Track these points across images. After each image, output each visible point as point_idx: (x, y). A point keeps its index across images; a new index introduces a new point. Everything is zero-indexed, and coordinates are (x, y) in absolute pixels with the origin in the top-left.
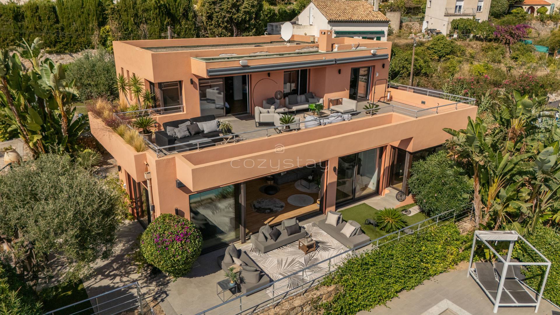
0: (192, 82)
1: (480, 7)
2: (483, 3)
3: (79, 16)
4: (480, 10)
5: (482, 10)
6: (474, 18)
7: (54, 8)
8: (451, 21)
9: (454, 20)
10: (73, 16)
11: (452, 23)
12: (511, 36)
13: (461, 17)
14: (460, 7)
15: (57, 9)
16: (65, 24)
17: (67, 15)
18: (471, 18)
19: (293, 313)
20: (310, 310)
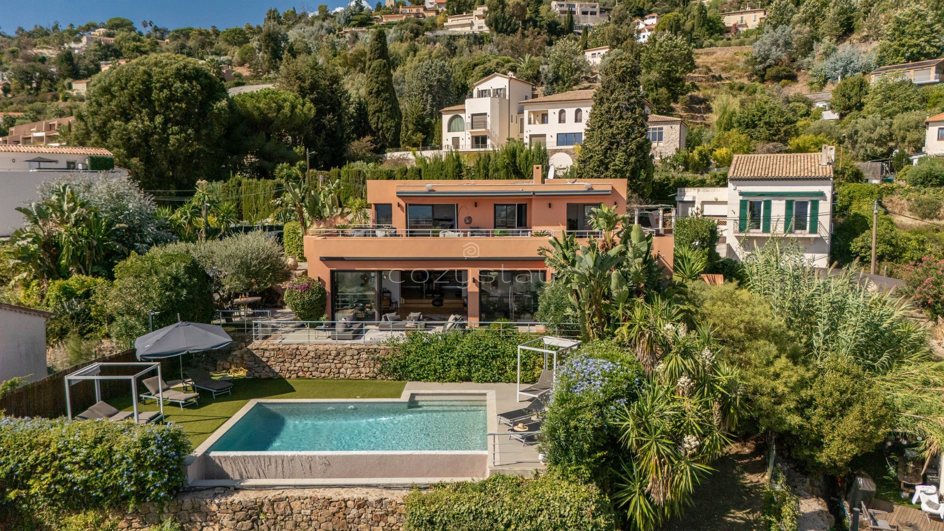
0: (399, 205)
19: (349, 353)
20: (367, 359)
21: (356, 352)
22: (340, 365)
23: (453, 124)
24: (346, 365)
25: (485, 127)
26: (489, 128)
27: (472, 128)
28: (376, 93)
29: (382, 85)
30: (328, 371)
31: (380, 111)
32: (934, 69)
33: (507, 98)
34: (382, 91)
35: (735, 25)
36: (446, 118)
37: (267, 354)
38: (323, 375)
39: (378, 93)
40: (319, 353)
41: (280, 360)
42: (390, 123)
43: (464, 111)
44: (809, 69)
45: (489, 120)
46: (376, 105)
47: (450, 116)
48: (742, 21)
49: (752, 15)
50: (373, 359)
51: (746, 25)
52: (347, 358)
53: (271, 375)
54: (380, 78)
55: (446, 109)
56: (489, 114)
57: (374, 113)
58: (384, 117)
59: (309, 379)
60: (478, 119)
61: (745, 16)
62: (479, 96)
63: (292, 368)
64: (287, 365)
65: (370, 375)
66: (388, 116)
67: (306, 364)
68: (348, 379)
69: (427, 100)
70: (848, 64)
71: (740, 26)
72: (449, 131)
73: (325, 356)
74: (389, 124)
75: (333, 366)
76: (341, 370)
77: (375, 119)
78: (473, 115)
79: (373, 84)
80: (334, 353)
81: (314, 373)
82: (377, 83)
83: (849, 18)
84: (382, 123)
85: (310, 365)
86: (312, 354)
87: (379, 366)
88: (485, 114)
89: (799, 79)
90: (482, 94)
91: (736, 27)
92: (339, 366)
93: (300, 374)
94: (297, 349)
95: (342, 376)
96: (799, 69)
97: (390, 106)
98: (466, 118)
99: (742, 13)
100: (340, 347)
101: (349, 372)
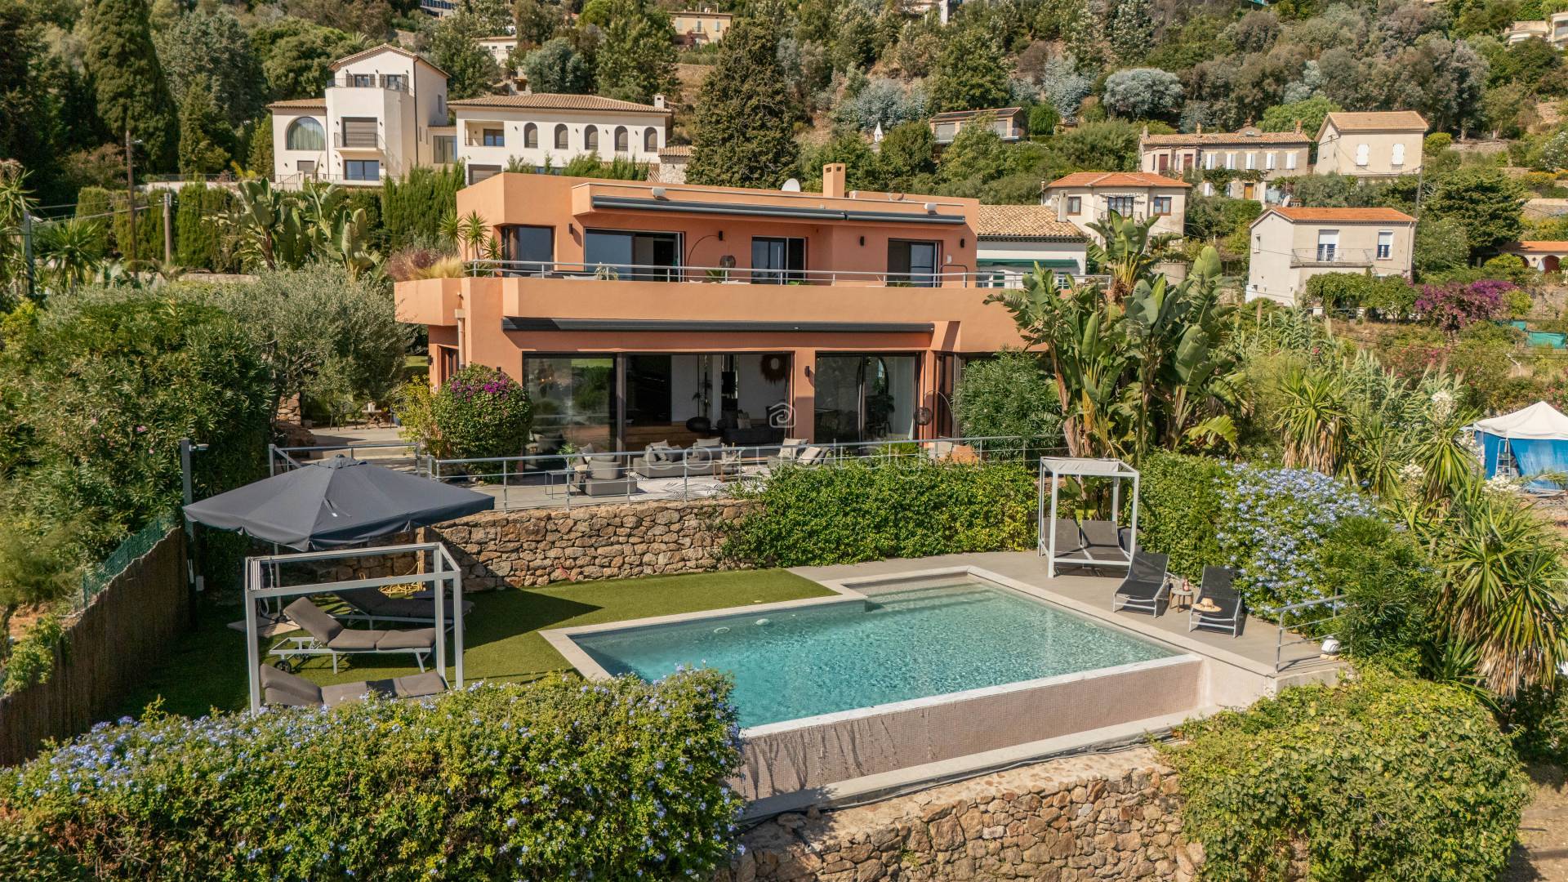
0: (572, 230)
1: (1387, 247)
2: (1391, 237)
3: (423, 215)
4: (1386, 254)
5: (1390, 256)
6: (1369, 272)
7: (377, 200)
8: (1308, 277)
9: (1314, 276)
10: (411, 214)
11: (1309, 282)
12: (1463, 310)
13: (1334, 270)
14: (1331, 247)
15: (383, 201)
16: (394, 228)
17: (399, 213)
18: (1363, 272)
19: (662, 519)
20: (698, 529)
21: (676, 516)
22: (644, 547)
23: (298, 134)
24: (655, 546)
25: (375, 142)
26: (382, 146)
27: (345, 145)
28: (118, 56)
29: (130, 40)
30: (618, 561)
31: (129, 93)
32: (1010, 121)
33: (412, 93)
34: (132, 53)
35: (690, 33)
36: (281, 123)
37: (478, 535)
38: (607, 571)
39: (123, 58)
40: (598, 522)
41: (511, 546)
42: (156, 122)
43: (323, 110)
44: (828, 109)
45: (381, 131)
46: (118, 81)
47: (290, 118)
48: (699, 28)
49: (714, 21)
50: (709, 528)
51: (705, 36)
52: (658, 530)
53: (490, 584)
54: (126, 27)
55: (276, 104)
56: (381, 118)
57: (114, 98)
58: (138, 108)
59: (579, 583)
60: (355, 128)
61: (704, 22)
62: (349, 85)
63: (538, 563)
64: (526, 556)
65: (706, 562)
66: (148, 107)
67: (568, 551)
68: (662, 575)
69: (208, 88)
70: (888, 106)
71: (698, 36)
72: (289, 147)
73: (611, 529)
74: (152, 124)
75: (627, 549)
76: (646, 559)
77: (117, 111)
78: (345, 120)
79: (113, 37)
80: (630, 521)
81: (587, 570)
82: (119, 35)
83: (868, 42)
84: (135, 119)
85: (579, 551)
86: (583, 527)
87: (724, 541)
88: (374, 120)
89: (815, 123)
90: (356, 81)
91: (692, 36)
92: (640, 548)
93: (558, 574)
94: (549, 518)
95: (648, 570)
96: (814, 109)
97: (151, 87)
98: (330, 126)
99: (698, 16)
100: (639, 508)
101: (662, 560)
